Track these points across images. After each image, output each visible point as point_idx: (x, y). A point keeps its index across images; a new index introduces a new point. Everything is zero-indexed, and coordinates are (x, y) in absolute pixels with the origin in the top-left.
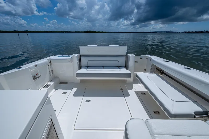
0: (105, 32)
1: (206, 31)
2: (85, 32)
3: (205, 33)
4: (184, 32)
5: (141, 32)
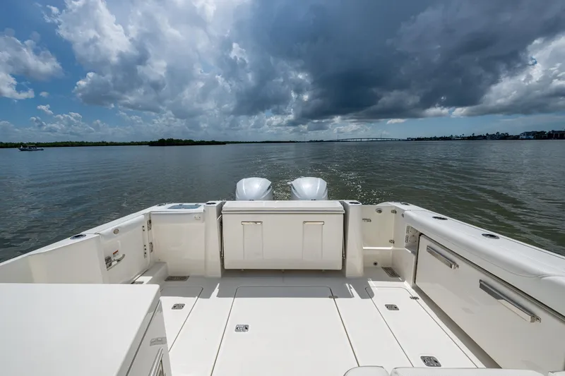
0: (224, 143)
1: (454, 136)
2: (152, 144)
3: (454, 139)
4: (408, 140)
5: (317, 141)
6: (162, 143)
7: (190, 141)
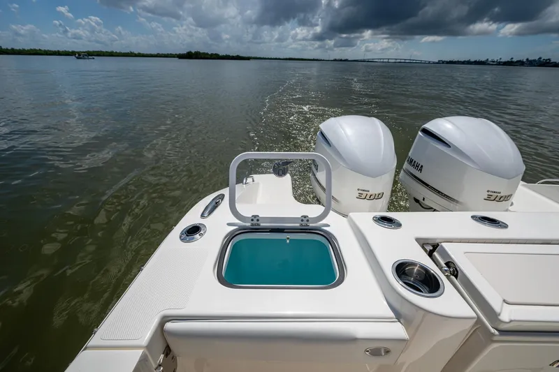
0: (248, 59)
1: (490, 60)
2: (181, 57)
3: (489, 64)
4: (439, 62)
5: (341, 60)
6: (190, 56)
7: (216, 54)
